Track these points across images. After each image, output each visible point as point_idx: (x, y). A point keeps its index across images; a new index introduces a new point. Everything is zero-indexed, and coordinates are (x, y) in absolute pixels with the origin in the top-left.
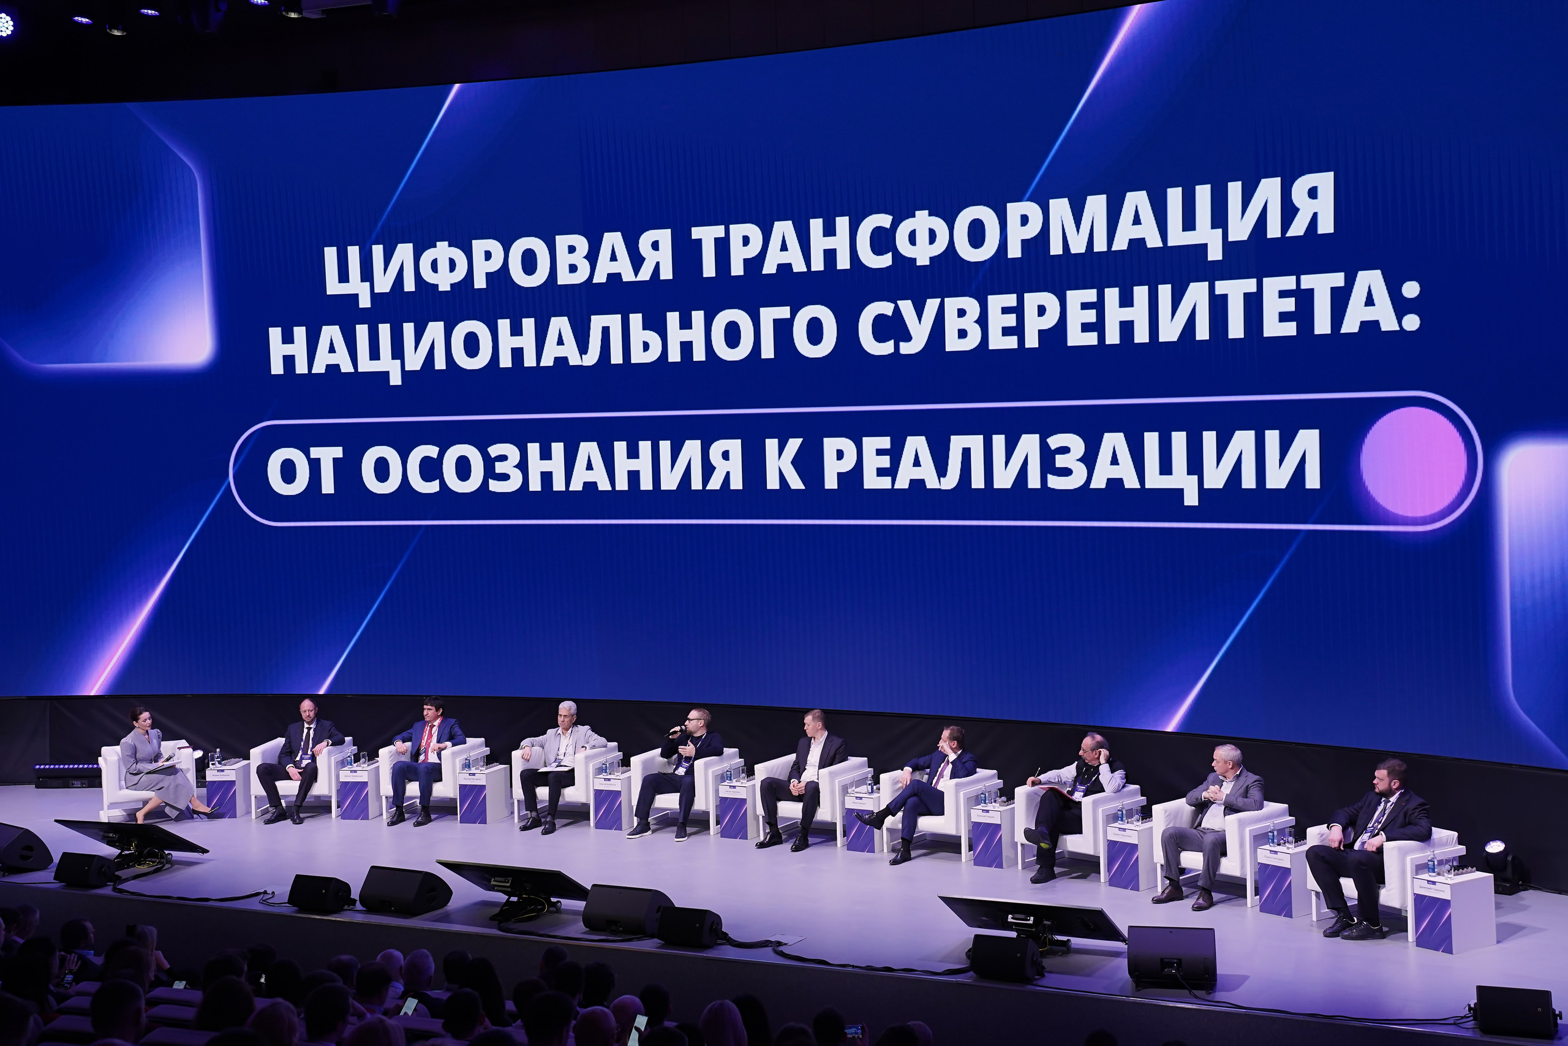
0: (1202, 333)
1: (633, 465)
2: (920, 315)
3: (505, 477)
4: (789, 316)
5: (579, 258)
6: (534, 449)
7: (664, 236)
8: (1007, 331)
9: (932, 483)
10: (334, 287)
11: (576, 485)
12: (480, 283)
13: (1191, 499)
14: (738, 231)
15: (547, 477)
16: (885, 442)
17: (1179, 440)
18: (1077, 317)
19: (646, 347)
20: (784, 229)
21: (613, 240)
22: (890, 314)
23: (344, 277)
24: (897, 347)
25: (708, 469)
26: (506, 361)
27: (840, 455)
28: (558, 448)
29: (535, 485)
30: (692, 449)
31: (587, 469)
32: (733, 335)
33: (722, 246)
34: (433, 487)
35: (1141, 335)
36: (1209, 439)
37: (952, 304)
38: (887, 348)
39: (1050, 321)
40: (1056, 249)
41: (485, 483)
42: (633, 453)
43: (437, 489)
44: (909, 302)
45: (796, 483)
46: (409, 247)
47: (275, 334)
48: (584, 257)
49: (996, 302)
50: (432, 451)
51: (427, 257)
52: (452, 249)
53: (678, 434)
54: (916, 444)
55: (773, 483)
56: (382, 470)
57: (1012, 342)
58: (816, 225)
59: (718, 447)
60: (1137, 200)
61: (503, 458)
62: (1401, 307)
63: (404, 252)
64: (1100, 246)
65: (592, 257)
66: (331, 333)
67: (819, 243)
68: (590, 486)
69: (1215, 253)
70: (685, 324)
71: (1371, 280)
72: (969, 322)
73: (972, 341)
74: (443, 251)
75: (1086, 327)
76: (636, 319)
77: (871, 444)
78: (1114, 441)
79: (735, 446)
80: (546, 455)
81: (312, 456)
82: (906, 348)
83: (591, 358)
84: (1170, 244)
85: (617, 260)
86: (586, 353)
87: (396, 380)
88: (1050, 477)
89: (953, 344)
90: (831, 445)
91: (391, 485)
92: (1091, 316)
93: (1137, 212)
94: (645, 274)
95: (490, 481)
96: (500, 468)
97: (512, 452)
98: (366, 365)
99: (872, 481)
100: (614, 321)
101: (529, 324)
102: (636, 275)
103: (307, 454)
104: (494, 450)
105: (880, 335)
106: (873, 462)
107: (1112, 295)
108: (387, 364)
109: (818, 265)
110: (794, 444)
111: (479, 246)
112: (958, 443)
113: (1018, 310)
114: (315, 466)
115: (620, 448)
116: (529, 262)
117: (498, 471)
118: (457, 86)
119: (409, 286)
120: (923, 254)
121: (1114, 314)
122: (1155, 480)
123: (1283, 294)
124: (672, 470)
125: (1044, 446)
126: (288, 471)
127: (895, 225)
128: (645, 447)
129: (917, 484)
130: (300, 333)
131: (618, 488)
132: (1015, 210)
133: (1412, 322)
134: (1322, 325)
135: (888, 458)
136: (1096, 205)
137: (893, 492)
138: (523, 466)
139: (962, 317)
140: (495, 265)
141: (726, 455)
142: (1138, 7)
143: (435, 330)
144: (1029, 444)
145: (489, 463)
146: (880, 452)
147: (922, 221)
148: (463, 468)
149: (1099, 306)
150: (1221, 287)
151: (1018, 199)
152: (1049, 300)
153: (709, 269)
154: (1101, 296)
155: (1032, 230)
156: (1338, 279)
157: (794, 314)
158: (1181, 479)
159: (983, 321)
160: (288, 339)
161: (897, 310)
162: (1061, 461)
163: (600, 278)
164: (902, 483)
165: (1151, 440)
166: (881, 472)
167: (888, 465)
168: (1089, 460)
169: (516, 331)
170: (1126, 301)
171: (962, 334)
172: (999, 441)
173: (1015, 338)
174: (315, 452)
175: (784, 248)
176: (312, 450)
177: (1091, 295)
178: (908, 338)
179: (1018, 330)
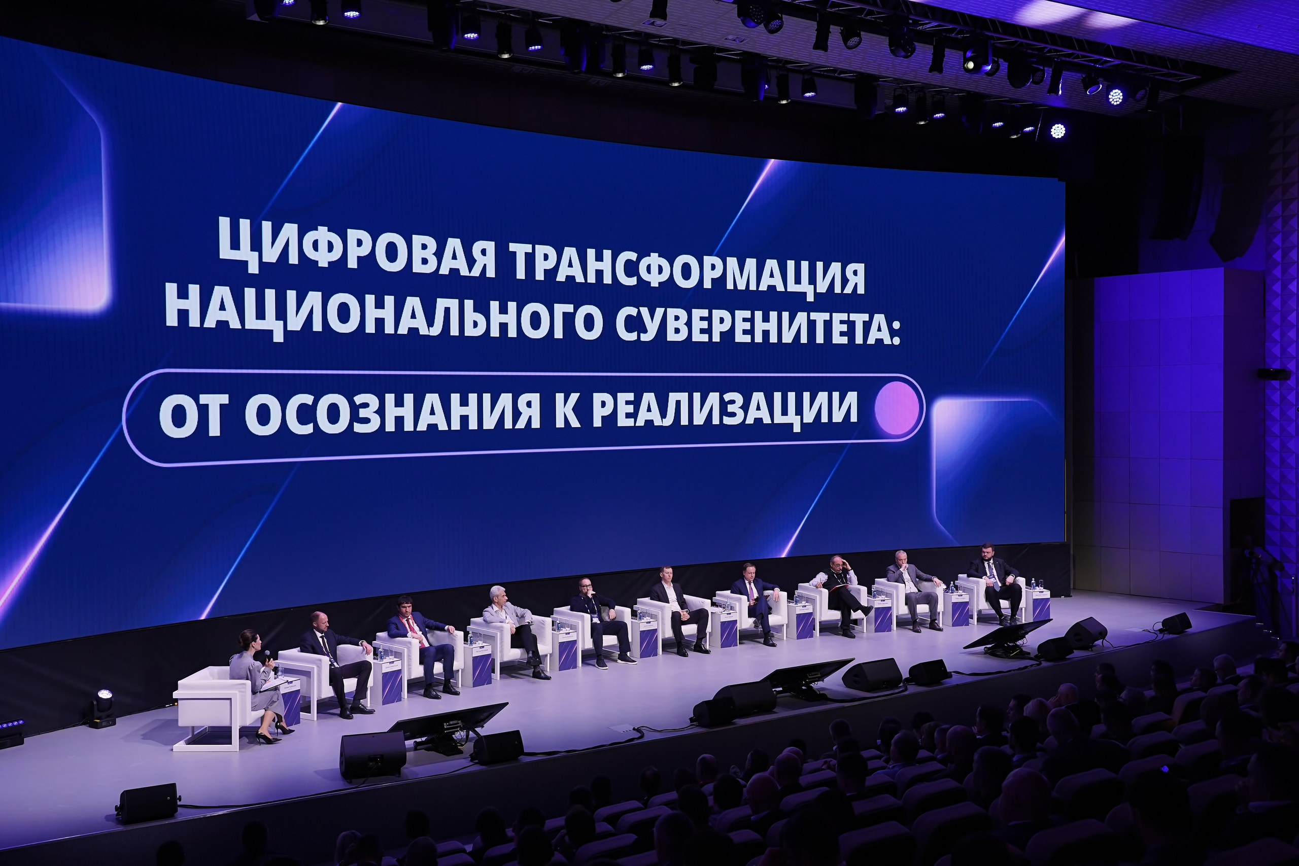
0: (804, 339)
1: (464, 411)
2: (652, 318)
3: (366, 421)
4: (573, 311)
5: (429, 254)
6: (390, 398)
7: (490, 246)
8: (702, 331)
9: (658, 422)
10: (226, 252)
11: (422, 427)
12: (352, 264)
13: (797, 429)
14: (541, 250)
15: (399, 421)
16: (630, 396)
17: (792, 396)
18: (741, 326)
19: (475, 324)
20: (570, 252)
21: (454, 244)
22: (635, 315)
23: (235, 244)
24: (639, 336)
25: (517, 414)
26: (370, 328)
27: (603, 404)
28: (409, 398)
29: (390, 427)
30: (506, 399)
31: (431, 414)
32: (535, 320)
33: (530, 259)
34: (308, 429)
35: (773, 339)
36: (806, 395)
37: (671, 312)
38: (632, 337)
39: (726, 327)
40: (730, 286)
41: (351, 426)
42: (464, 402)
43: (312, 431)
44: (646, 309)
45: (575, 423)
46: (295, 227)
47: (171, 289)
48: (433, 254)
49: (697, 313)
50: (308, 399)
51: (310, 237)
52: (331, 233)
53: (496, 388)
54: (649, 398)
55: (560, 424)
56: (264, 415)
57: (705, 338)
58: (591, 253)
59: (523, 399)
60: (772, 264)
61: (365, 405)
62: (893, 333)
63: (290, 230)
64: (753, 287)
65: (439, 254)
66: (222, 293)
67: (593, 265)
68: (432, 427)
69: (810, 298)
70: (503, 310)
71: (880, 318)
72: (681, 324)
73: (682, 336)
74: (323, 234)
75: (745, 332)
76: (469, 304)
77: (623, 397)
78: (758, 397)
79: (535, 398)
80: (399, 403)
81: (201, 402)
82: (645, 338)
83: (436, 330)
84: (789, 290)
85: (457, 259)
86: (432, 326)
87: (278, 337)
88: (724, 417)
89: (671, 337)
90: (598, 397)
91: (272, 428)
92: (747, 326)
93: (772, 270)
94: (476, 272)
95: (355, 424)
96: (363, 413)
97: (372, 400)
98: (252, 323)
99: (623, 422)
100: (453, 304)
101: (389, 300)
102: (470, 272)
103: (197, 401)
104: (359, 399)
105: (629, 329)
106: (624, 409)
107: (759, 315)
108: (271, 323)
109: (592, 279)
110: (574, 397)
111: (353, 234)
112: (673, 397)
113: (709, 319)
114: (203, 411)
115: (455, 398)
116: (392, 252)
117: (361, 416)
118: (339, 104)
119: (293, 259)
120: (655, 280)
121: (760, 326)
122: (779, 419)
123: (842, 322)
124: (491, 415)
125: (722, 399)
126: (179, 416)
127: (639, 259)
128: (473, 398)
129: (649, 423)
130: (194, 290)
131: (452, 428)
132: (708, 260)
133: (897, 341)
134: (859, 340)
135: (632, 406)
136: (751, 264)
137: (635, 428)
138: (381, 412)
139: (677, 320)
140: (365, 251)
141: (529, 404)
142: (773, 160)
143: (314, 298)
144: (714, 398)
145: (354, 409)
146: (628, 403)
147: (654, 259)
148: (333, 414)
149: (751, 320)
150: (813, 316)
151: (710, 254)
152: (726, 314)
153: (521, 274)
154: (753, 315)
155: (718, 273)
156: (866, 317)
157: (576, 309)
158: (792, 418)
159: (689, 324)
160: (183, 294)
161: (639, 313)
162: (730, 408)
163: (444, 271)
164: (640, 422)
165: (778, 396)
166: (628, 415)
167: (632, 411)
168: (745, 407)
169: (380, 305)
170: (766, 319)
171: (677, 331)
172: (697, 396)
173: (707, 335)
174: (204, 399)
175: (570, 265)
176: (201, 396)
177: (747, 314)
178: (645, 331)
179: (708, 331)
